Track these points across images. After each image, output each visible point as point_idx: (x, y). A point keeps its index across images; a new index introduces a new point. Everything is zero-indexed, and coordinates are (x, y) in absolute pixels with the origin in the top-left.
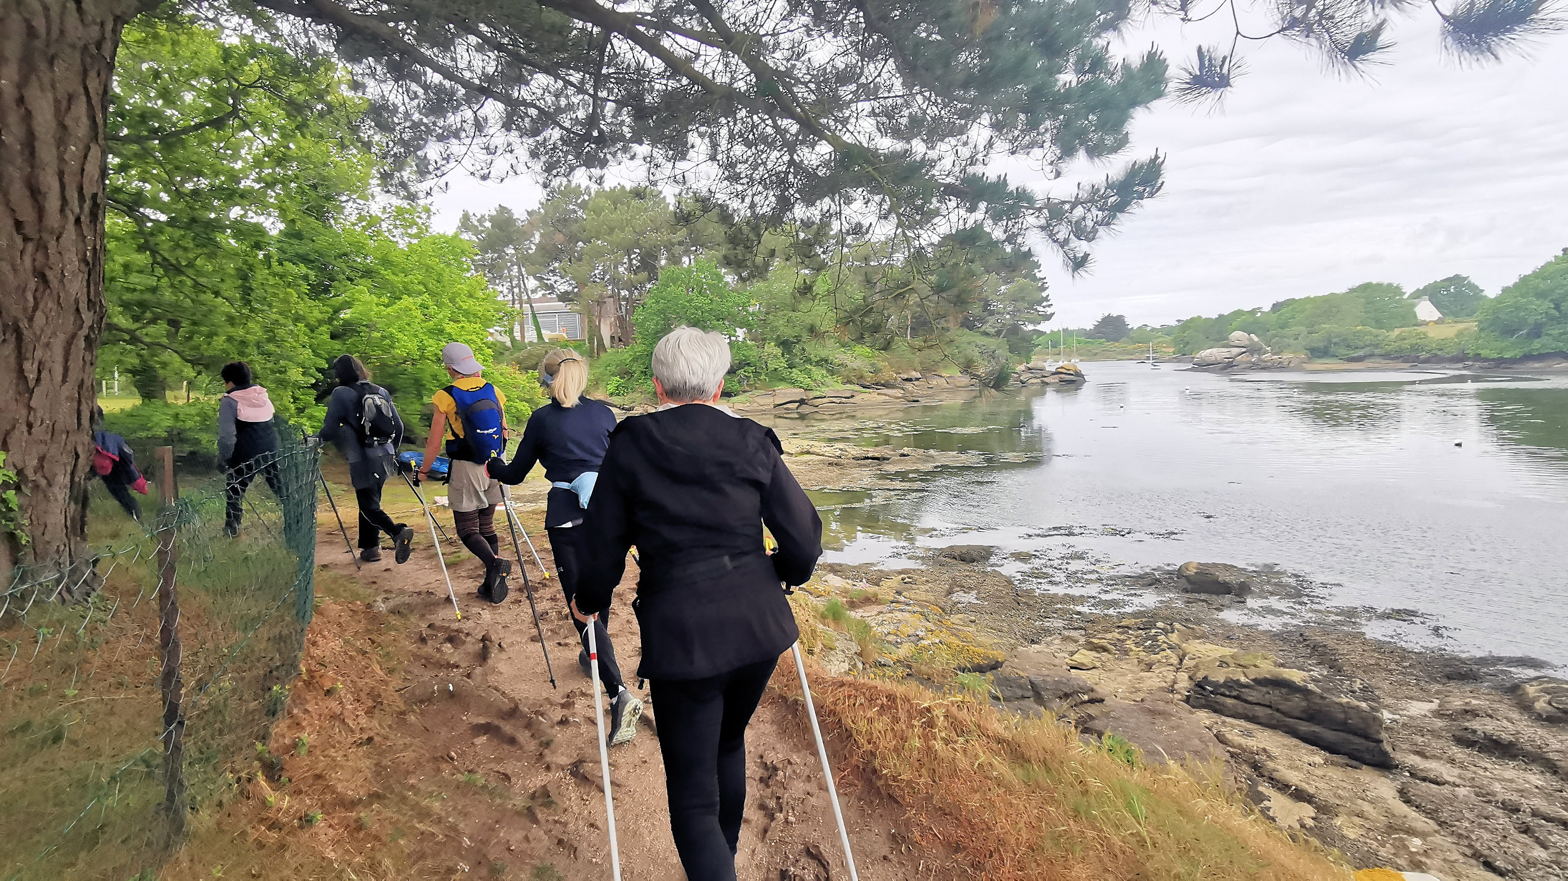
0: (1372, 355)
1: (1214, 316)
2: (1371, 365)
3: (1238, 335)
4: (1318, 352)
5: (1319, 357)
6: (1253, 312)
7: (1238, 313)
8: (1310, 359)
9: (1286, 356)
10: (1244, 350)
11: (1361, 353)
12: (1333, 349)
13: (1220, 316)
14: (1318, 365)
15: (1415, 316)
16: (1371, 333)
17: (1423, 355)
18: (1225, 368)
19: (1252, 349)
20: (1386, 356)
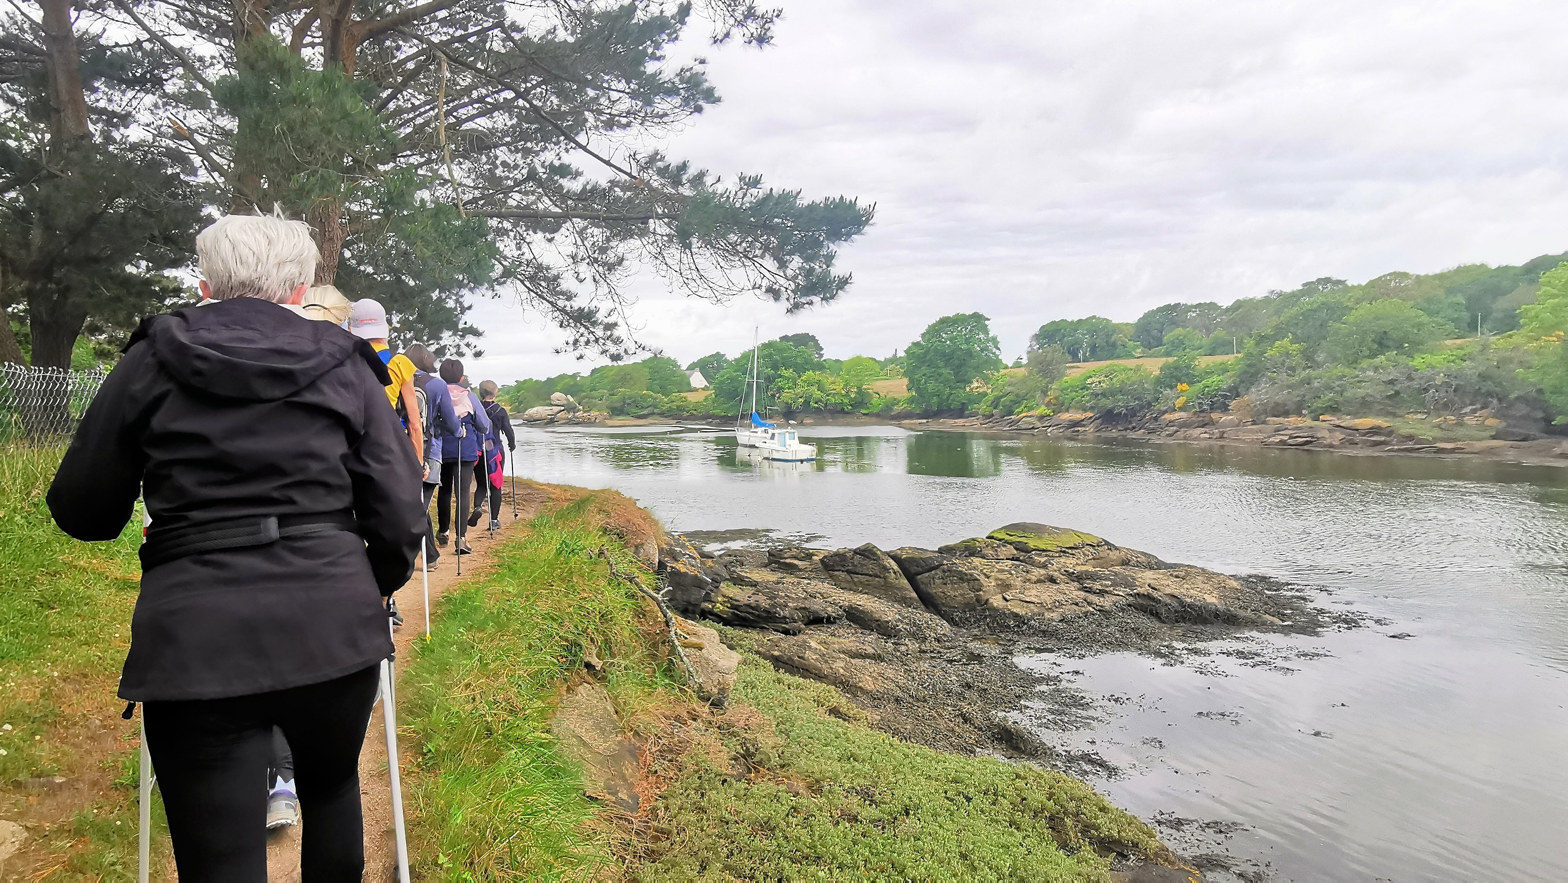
0: (653, 414)
1: (544, 379)
2: (652, 421)
3: (557, 396)
4: (616, 411)
5: (618, 415)
6: (574, 376)
7: (562, 377)
8: (610, 416)
9: (594, 413)
10: (562, 408)
11: (645, 412)
12: (626, 408)
13: (548, 379)
14: (617, 421)
15: (689, 384)
16: (651, 396)
17: (685, 414)
18: (547, 423)
19: (570, 408)
20: (662, 414)
